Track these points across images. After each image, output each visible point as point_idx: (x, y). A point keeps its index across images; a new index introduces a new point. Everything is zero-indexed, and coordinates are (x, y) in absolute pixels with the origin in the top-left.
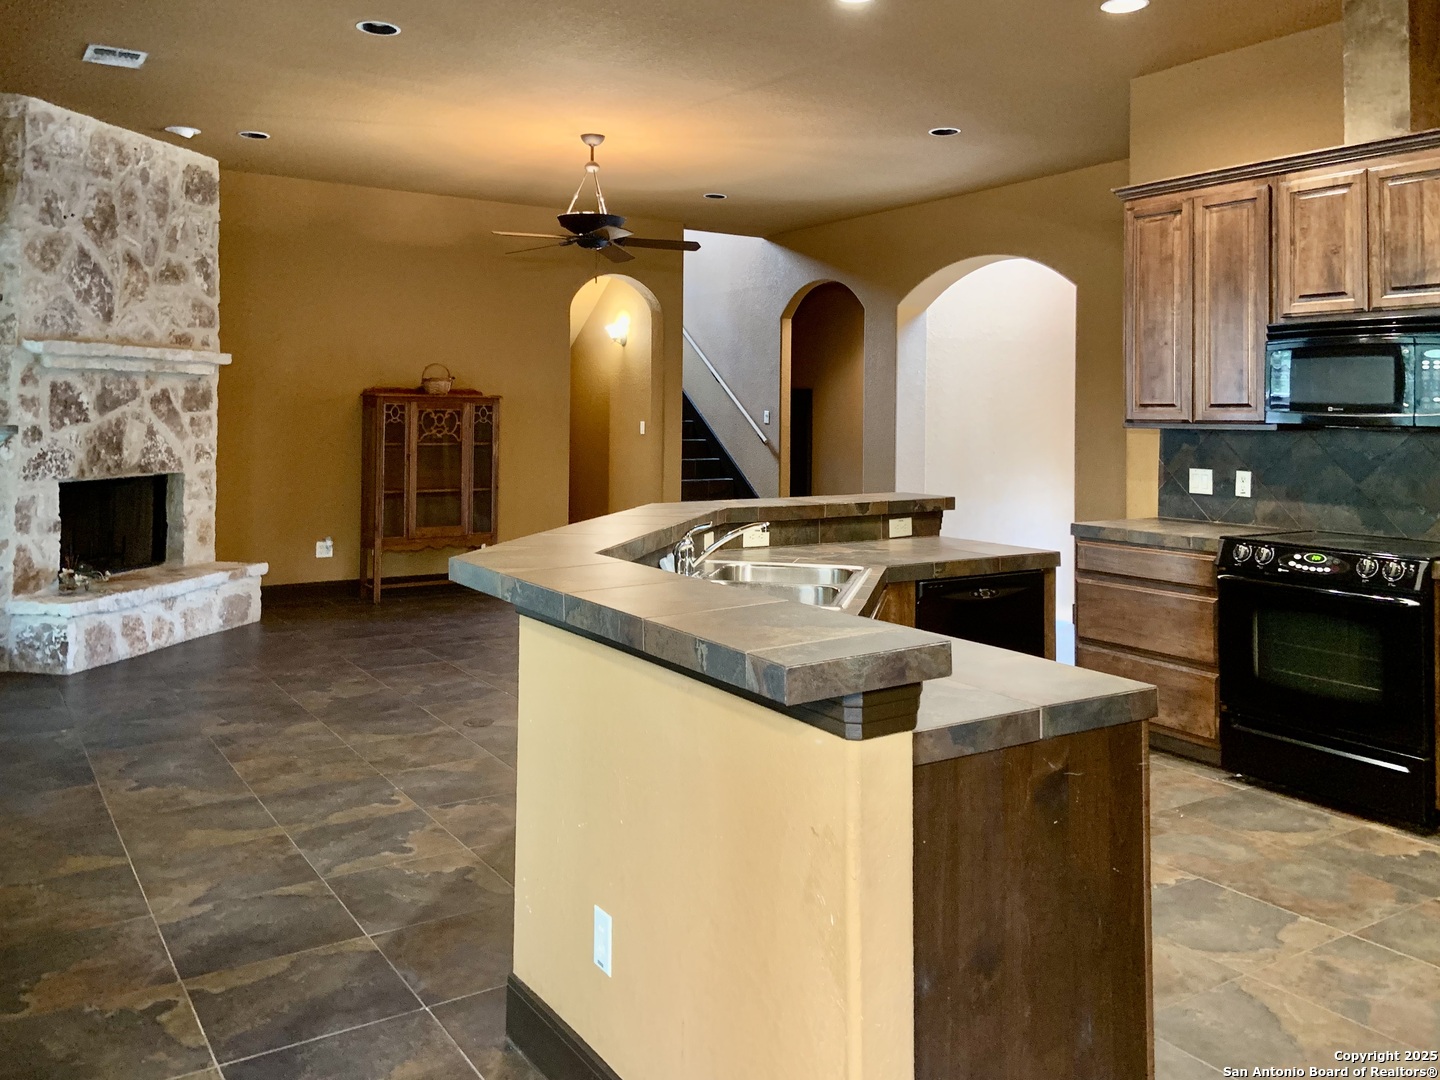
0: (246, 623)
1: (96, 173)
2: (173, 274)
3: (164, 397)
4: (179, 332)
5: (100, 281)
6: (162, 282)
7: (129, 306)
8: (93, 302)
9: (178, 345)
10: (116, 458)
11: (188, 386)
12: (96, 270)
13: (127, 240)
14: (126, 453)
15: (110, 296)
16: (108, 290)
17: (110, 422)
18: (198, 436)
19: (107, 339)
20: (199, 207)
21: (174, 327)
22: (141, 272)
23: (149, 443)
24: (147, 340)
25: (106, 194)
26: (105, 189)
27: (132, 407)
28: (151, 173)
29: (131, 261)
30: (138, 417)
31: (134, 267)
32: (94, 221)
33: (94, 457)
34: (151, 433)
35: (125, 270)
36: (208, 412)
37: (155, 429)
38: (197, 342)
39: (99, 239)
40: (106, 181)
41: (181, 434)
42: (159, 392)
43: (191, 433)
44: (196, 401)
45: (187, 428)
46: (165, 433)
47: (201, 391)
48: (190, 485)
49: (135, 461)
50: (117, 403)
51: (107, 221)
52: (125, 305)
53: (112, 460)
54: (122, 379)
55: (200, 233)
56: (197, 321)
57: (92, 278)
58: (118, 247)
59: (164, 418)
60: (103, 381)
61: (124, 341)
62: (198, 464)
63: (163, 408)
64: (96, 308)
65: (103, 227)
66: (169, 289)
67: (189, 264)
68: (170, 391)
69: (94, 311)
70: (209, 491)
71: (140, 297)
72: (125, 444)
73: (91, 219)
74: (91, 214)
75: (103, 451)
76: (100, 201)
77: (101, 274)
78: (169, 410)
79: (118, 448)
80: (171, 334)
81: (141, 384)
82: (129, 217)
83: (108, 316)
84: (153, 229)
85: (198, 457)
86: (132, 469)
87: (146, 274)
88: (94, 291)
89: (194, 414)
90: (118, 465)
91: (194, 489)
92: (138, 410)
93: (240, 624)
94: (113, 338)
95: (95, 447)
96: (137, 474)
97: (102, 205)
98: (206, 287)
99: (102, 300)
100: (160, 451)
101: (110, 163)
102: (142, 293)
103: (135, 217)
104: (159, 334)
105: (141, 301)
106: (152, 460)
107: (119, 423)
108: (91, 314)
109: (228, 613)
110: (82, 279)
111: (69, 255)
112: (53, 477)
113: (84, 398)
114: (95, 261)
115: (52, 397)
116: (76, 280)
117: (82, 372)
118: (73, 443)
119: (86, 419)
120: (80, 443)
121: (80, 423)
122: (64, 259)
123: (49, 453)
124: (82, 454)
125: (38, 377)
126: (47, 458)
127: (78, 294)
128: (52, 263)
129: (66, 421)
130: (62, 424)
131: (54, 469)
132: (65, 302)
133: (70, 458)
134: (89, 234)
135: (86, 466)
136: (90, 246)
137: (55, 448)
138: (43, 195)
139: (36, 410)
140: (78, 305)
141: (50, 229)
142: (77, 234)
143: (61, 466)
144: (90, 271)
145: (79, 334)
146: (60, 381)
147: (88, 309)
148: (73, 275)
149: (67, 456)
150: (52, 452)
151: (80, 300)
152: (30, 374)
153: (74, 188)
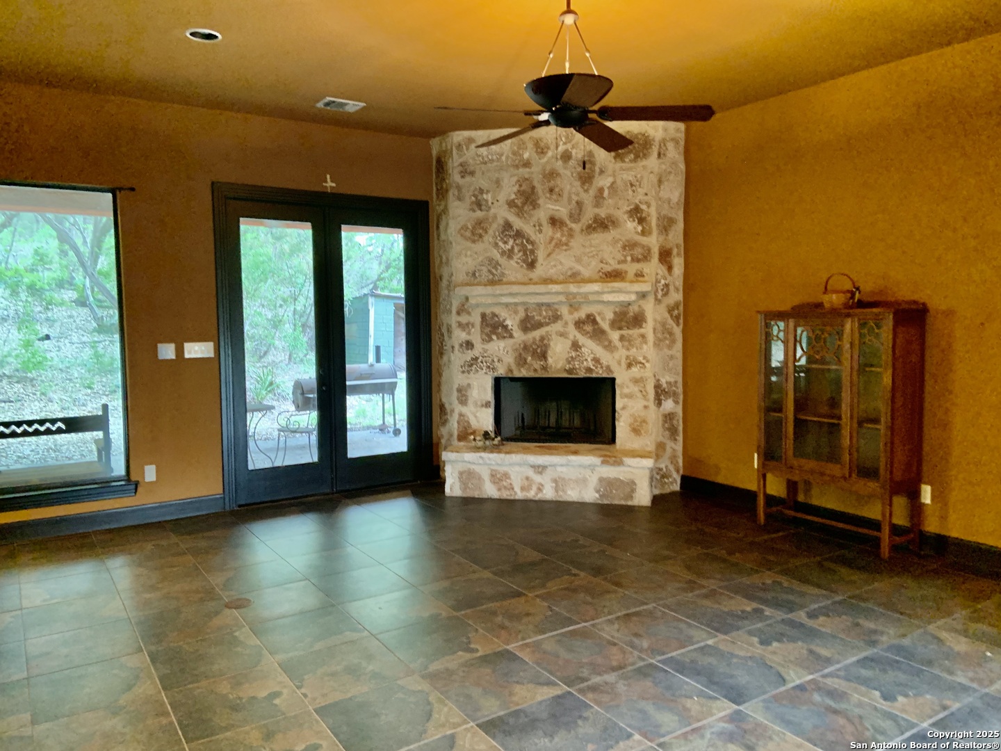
0: (630, 503)
1: (517, 167)
2: (602, 224)
3: (591, 319)
4: (609, 269)
5: (522, 242)
6: (589, 234)
7: (553, 256)
8: (515, 258)
9: (609, 279)
10: (542, 363)
11: (617, 310)
12: (519, 234)
13: (548, 207)
14: (550, 360)
15: (532, 252)
16: (530, 247)
17: (534, 339)
18: (628, 349)
19: (531, 282)
20: (632, 165)
21: (602, 265)
22: (565, 229)
23: (574, 354)
24: (574, 277)
25: (527, 179)
26: (527, 176)
27: (557, 327)
28: (574, 152)
29: (554, 221)
30: (562, 335)
31: (558, 226)
32: (516, 201)
33: (521, 361)
34: (576, 346)
35: (548, 230)
36: (642, 331)
37: (580, 344)
38: (631, 275)
39: (520, 213)
40: (528, 170)
41: (609, 347)
42: (583, 316)
43: (620, 347)
44: (627, 322)
45: (618, 344)
46: (591, 348)
47: (631, 314)
48: (622, 387)
49: (559, 366)
50: (539, 325)
51: (527, 199)
52: (549, 255)
53: (537, 364)
54: (544, 308)
55: (632, 185)
56: (629, 258)
57: (515, 240)
58: (542, 215)
59: (589, 335)
60: (526, 310)
61: (547, 281)
62: (629, 371)
63: (589, 328)
64: (519, 261)
65: (524, 204)
66: (598, 238)
67: (621, 215)
68: (596, 315)
69: (518, 263)
70: (644, 393)
71: (565, 247)
72: (550, 353)
73: (513, 201)
74: (513, 196)
75: (530, 358)
76: (520, 186)
77: (523, 237)
78: (594, 330)
79: (544, 356)
80: (600, 271)
81: (564, 311)
82: (551, 190)
83: (532, 265)
84: (578, 195)
85: (629, 366)
86: (558, 371)
87: (571, 229)
88: (516, 250)
89: (624, 332)
90: (544, 368)
91: (626, 391)
92: (562, 330)
93: (623, 503)
94: (536, 280)
95: (520, 354)
96: (565, 375)
97: (524, 187)
98: (640, 228)
99: (525, 254)
100: (586, 360)
101: (530, 156)
102: (566, 244)
103: (557, 190)
104: (586, 273)
105: (566, 250)
106: (577, 366)
107: (542, 339)
108: (516, 265)
109: (606, 490)
110: (505, 243)
111: (494, 228)
112: (486, 373)
113: (508, 322)
114: (518, 228)
115: (482, 322)
116: (501, 244)
117: (507, 305)
118: (501, 352)
119: (511, 336)
120: (507, 352)
121: (506, 339)
122: (491, 232)
123: (481, 358)
124: (509, 359)
125: (470, 310)
126: (479, 361)
127: (503, 253)
128: (481, 236)
129: (494, 337)
130: (491, 340)
131: (484, 368)
132: (491, 260)
133: (499, 361)
134: (512, 210)
135: (514, 367)
136: (513, 219)
137: (485, 355)
138: (471, 193)
139: (470, 330)
140: (503, 261)
141: (479, 214)
142: (502, 213)
143: (491, 366)
144: (513, 236)
145: (502, 280)
146: (488, 311)
147: (512, 262)
148: (498, 241)
149: (496, 360)
150: (483, 357)
151: (505, 257)
152: (463, 308)
153: (498, 182)
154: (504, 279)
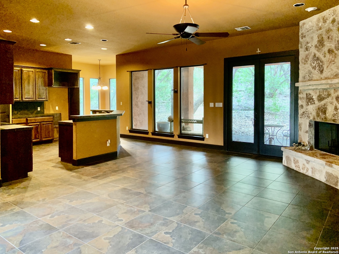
1: (318, 30)
5: (319, 62)
8: (317, 69)
10: (324, 116)
13: (328, 45)
14: (327, 115)
15: (322, 66)
16: (321, 64)
17: (322, 105)
19: (321, 79)
22: (333, 54)
23: (335, 113)
25: (321, 35)
26: (321, 33)
27: (330, 99)
28: (336, 19)
29: (330, 51)
30: (331, 103)
31: (331, 53)
33: (318, 115)
34: (336, 109)
35: (328, 56)
37: (338, 108)
39: (318, 49)
40: (321, 31)
49: (330, 118)
50: (323, 99)
51: (321, 43)
52: (328, 67)
54: (325, 91)
57: (317, 62)
58: (326, 49)
60: (319, 92)
61: (327, 78)
64: (318, 70)
65: (320, 45)
72: (327, 111)
73: (316, 45)
74: (316, 43)
75: (321, 113)
76: (319, 38)
77: (319, 60)
79: (325, 113)
81: (332, 92)
83: (322, 72)
86: (330, 120)
88: (317, 66)
90: (325, 118)
92: (331, 101)
94: (323, 78)
95: (317, 111)
96: (332, 122)
99: (320, 67)
101: (322, 24)
102: (334, 61)
103: (330, 37)
105: (333, 64)
106: (336, 119)
109: (328, 178)
110: (314, 63)
111: (311, 58)
112: (307, 119)
113: (314, 97)
114: (318, 56)
115: (306, 97)
116: (312, 64)
117: (313, 89)
118: (312, 110)
119: (314, 103)
120: (313, 110)
121: (313, 104)
122: (310, 60)
123: (305, 112)
124: (314, 113)
125: (303, 92)
126: (305, 113)
127: (313, 68)
128: (307, 62)
129: (309, 103)
130: (308, 105)
131: (306, 116)
132: (309, 71)
133: (311, 113)
134: (316, 49)
135: (316, 117)
136: (316, 52)
137: (307, 111)
138: (304, 45)
139: (302, 101)
140: (313, 71)
141: (307, 52)
142: (313, 50)
143: (309, 116)
144: (316, 60)
145: (312, 79)
146: (308, 93)
147: (316, 71)
148: (311, 63)
149: (310, 113)
150: (306, 112)
151: (314, 69)
152: (301, 91)
153: (312, 38)
154: (313, 79)
